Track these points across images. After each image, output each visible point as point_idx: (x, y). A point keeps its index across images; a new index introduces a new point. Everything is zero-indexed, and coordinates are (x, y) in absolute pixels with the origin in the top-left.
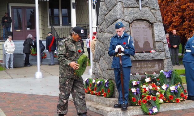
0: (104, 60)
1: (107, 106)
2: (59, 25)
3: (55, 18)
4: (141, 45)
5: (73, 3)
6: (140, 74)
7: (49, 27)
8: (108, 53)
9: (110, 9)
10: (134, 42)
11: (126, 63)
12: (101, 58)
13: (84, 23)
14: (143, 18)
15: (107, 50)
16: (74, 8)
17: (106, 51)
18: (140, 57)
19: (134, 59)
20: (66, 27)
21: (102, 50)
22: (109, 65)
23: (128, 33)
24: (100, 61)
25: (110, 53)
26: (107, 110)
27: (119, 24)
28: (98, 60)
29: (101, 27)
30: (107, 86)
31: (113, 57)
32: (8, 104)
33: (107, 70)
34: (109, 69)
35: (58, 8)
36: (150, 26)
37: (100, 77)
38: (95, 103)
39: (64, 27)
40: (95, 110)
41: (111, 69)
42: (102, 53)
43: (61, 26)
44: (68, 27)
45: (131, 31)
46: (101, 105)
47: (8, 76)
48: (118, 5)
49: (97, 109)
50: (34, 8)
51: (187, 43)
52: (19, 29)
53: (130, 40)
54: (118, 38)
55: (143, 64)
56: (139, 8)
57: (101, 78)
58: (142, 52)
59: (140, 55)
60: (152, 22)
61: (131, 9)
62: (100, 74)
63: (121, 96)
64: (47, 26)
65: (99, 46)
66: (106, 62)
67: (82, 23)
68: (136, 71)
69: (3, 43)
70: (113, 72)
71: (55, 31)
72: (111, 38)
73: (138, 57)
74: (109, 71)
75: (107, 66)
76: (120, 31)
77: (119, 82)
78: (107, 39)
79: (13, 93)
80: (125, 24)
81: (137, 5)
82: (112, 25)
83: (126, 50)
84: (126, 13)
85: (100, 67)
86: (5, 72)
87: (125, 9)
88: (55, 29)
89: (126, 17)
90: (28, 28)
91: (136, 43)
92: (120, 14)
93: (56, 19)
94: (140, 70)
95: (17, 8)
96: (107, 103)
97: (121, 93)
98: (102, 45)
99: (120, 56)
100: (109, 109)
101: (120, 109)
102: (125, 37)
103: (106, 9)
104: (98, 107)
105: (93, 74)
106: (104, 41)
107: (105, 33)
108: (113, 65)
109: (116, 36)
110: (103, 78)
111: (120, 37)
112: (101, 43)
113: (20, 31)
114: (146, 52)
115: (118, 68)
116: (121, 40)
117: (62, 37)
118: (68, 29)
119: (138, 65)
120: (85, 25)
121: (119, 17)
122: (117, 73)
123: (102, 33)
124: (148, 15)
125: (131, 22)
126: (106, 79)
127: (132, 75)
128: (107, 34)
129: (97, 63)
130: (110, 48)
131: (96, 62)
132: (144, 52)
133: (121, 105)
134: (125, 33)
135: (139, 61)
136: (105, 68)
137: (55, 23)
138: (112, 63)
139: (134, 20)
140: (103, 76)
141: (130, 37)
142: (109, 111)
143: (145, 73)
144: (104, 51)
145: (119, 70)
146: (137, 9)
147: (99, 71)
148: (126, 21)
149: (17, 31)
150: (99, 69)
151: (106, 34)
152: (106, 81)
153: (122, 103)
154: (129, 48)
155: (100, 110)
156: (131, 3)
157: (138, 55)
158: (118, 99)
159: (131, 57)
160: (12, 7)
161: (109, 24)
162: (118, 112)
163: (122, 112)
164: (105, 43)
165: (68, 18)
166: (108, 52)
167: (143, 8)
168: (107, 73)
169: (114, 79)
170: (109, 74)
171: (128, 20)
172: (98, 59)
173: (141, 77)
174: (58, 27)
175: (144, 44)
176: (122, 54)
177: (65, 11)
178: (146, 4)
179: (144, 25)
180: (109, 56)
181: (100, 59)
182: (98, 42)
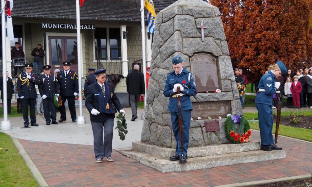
0: (159, 101)
1: (162, 158)
2: (107, 59)
3: (102, 50)
4: (204, 83)
5: (124, 33)
6: (203, 118)
7: (95, 61)
8: (164, 93)
9: (165, 39)
10: (195, 79)
11: (185, 106)
12: (156, 99)
13: (137, 57)
14: (206, 51)
15: (162, 90)
16: (124, 38)
17: (161, 91)
18: (202, 97)
19: (195, 101)
20: (115, 61)
21: (156, 90)
22: (165, 107)
23: (188, 69)
24: (154, 103)
25: (166, 93)
26: (162, 163)
27: (177, 59)
28: (151, 102)
29: (155, 62)
31: (169, 98)
32: (42, 156)
33: (162, 113)
34: (165, 113)
35: (105, 38)
36: (214, 60)
37: (154, 122)
38: (148, 154)
39: (113, 61)
40: (148, 164)
41: (167, 113)
42: (156, 93)
43: (109, 60)
44: (118, 61)
45: (191, 66)
46: (155, 156)
48: (176, 35)
49: (150, 162)
50: (76, 38)
51: (261, 81)
52: (58, 64)
53: (190, 78)
54: (175, 75)
55: (206, 107)
56: (201, 38)
58: (205, 92)
59: (202, 96)
60: (217, 55)
61: (191, 39)
62: (154, 119)
63: (179, 146)
64: (93, 60)
66: (161, 105)
67: (135, 57)
68: (197, 115)
70: (169, 116)
71: (102, 66)
72: (166, 75)
73: (200, 98)
74: (164, 115)
75: (162, 109)
76: (178, 68)
77: (177, 129)
78: (162, 76)
80: (184, 57)
81: (199, 35)
82: (168, 59)
83: (186, 90)
84: (185, 44)
85: (153, 111)
87: (184, 39)
88: (101, 64)
89: (185, 49)
91: (198, 80)
92: (178, 46)
93: (103, 52)
94: (202, 114)
95: (56, 38)
96: (163, 154)
97: (179, 141)
98: (156, 83)
99: (179, 96)
100: (164, 162)
101: (177, 162)
102: (185, 73)
103: (161, 39)
104: (151, 159)
105: (146, 118)
106: (158, 78)
107: (159, 69)
108: (169, 107)
109: (173, 73)
111: (178, 74)
112: (155, 81)
113: (59, 66)
114: (209, 92)
115: (177, 111)
116: (180, 78)
117: (111, 74)
118: (118, 64)
119: (200, 107)
120: (138, 59)
121: (176, 49)
122: (174, 117)
123: (156, 68)
124: (212, 47)
125: (191, 55)
127: (192, 119)
129: (150, 105)
130: (166, 86)
132: (207, 91)
133: (178, 156)
134: (184, 68)
135: (201, 103)
136: (160, 111)
137: (102, 57)
138: (168, 106)
139: (194, 53)
140: (157, 121)
141: (190, 74)
142: (164, 165)
143: (209, 118)
144: (159, 90)
145: (177, 114)
146: (198, 39)
147: (153, 116)
148: (185, 54)
151: (161, 70)
153: (179, 154)
154: (189, 88)
155: (153, 163)
156: (191, 32)
157: (200, 96)
158: (175, 150)
159: (192, 98)
160: (50, 38)
161: (164, 58)
162: (175, 166)
163: (180, 165)
164: (160, 81)
165: (117, 51)
166: (163, 92)
167: (206, 38)
168: (162, 118)
169: (171, 125)
170: (164, 119)
171: (187, 52)
172: (152, 100)
173: (203, 123)
174: (105, 61)
175: (207, 83)
176: (181, 95)
177: (114, 42)
178: (210, 33)
179: (207, 58)
180: (165, 97)
182: (152, 80)
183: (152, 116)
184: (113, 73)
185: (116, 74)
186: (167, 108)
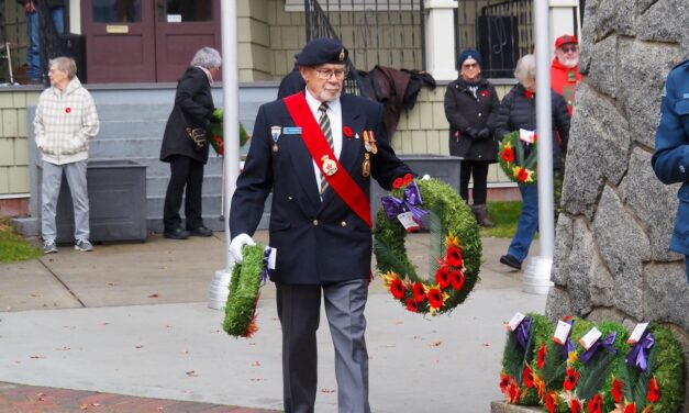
0: (625, 203)
8: (654, 162)
12: (608, 191)
15: (643, 146)
17: (637, 150)
20: (394, 4)
21: (611, 145)
22: (656, 232)
24: (601, 210)
25: (661, 160)
28: (588, 206)
30: (641, 360)
31: (678, 185)
33: (645, 263)
34: (658, 262)
37: (601, 306)
39: (382, 4)
41: (667, 262)
42: (612, 159)
43: (363, 2)
44: (405, 4)
47: (60, 294)
52: (119, 21)
57: (605, 312)
62: (601, 291)
64: (284, 2)
65: (591, 120)
66: (638, 219)
69: (30, 99)
70: (678, 275)
71: (330, 28)
72: (665, 74)
74: (652, 271)
75: (644, 240)
78: (643, 76)
79: (88, 393)
85: (599, 248)
86: (42, 272)
88: (327, 20)
90: (173, 11)
98: (613, 112)
105: (558, 286)
106: (622, 89)
107: (629, 42)
108: (678, 234)
110: (620, 312)
112: (605, 103)
113: (123, 29)
117: (371, 68)
118: (407, 20)
123: (613, 39)
126: (635, 320)
128: (643, 46)
129: (580, 223)
130: (662, 129)
131: (580, 214)
136: (630, 251)
138: (672, 226)
140: (616, 301)
144: (624, 148)
147: (595, 272)
149: (112, 29)
150: (596, 257)
151: (637, 46)
152: (636, 334)
164: (632, 101)
166: (647, 156)
168: (644, 286)
170: (652, 293)
172: (590, 198)
180: (657, 182)
181: (599, 197)
182: (591, 95)
183: (591, 274)
184: (384, 63)
185: (397, 66)
186: (670, 236)
